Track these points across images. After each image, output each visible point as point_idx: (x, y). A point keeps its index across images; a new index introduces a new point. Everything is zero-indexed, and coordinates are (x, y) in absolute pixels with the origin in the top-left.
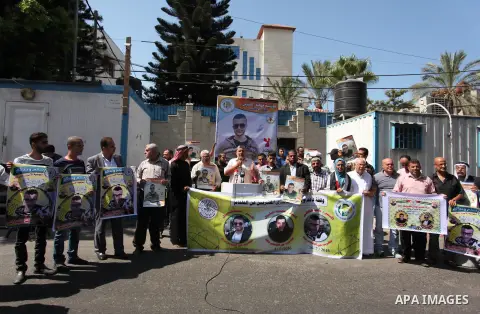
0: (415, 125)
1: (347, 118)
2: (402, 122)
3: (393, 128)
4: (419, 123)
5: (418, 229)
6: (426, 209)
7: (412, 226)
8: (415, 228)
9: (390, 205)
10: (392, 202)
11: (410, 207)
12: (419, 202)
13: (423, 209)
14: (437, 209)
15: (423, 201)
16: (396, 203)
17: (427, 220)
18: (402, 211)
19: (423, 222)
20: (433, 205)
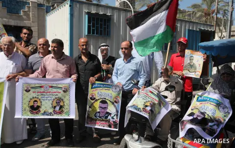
0: (105, 15)
1: (58, 6)
2: (93, 12)
3: (87, 16)
4: (109, 14)
5: (51, 115)
6: (57, 94)
7: (45, 113)
8: (48, 115)
9: (25, 92)
10: (26, 89)
11: (44, 92)
12: (52, 87)
13: (55, 94)
14: (68, 93)
15: (55, 85)
16: (30, 89)
17: (58, 105)
18: (36, 97)
19: (55, 107)
20: (63, 89)
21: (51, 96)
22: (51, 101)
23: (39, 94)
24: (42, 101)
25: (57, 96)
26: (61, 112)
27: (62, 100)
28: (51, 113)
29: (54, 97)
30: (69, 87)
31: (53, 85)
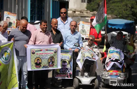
5: (47, 68)
6: (51, 54)
7: (44, 67)
8: (45, 68)
9: (32, 54)
10: (32, 52)
11: (43, 54)
12: (47, 50)
13: (50, 54)
14: (57, 53)
15: (49, 49)
16: (35, 52)
17: (51, 61)
18: (38, 57)
19: (49, 63)
20: (54, 51)
21: (47, 56)
22: (47, 59)
23: (40, 55)
24: (42, 59)
25: (51, 56)
26: (53, 66)
27: (53, 58)
28: (47, 66)
29: (49, 57)
30: (58, 49)
31: (48, 49)
